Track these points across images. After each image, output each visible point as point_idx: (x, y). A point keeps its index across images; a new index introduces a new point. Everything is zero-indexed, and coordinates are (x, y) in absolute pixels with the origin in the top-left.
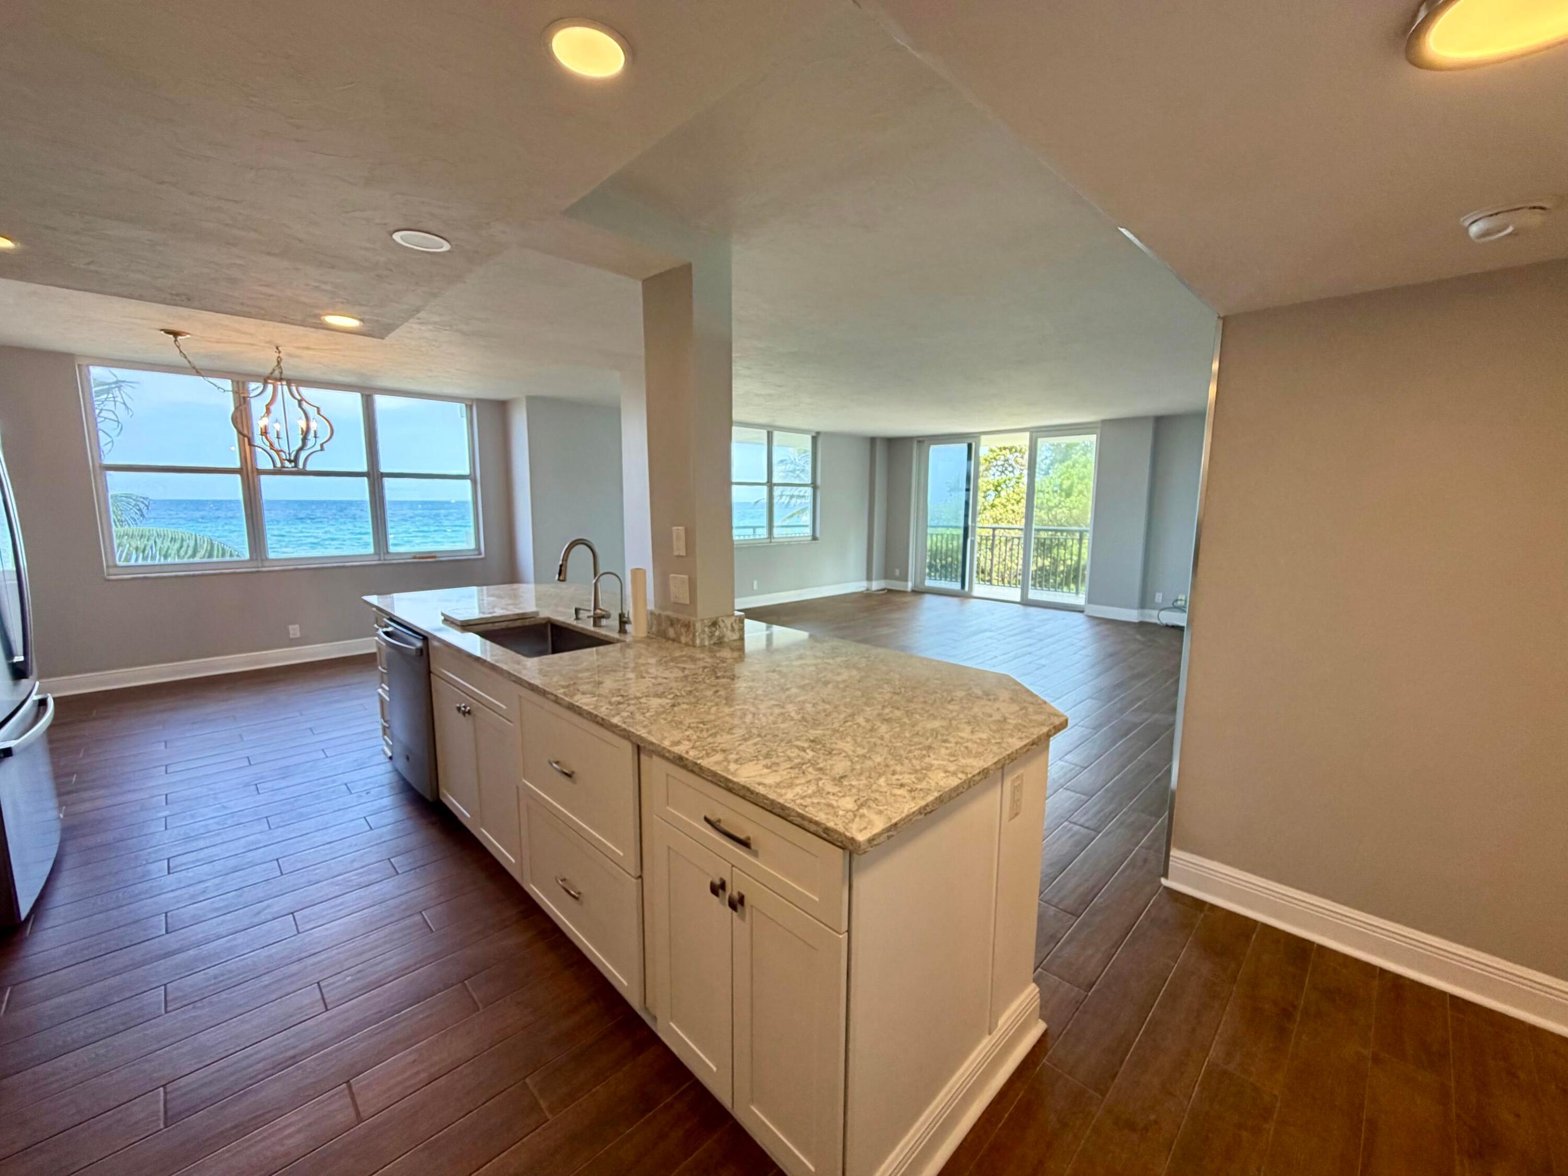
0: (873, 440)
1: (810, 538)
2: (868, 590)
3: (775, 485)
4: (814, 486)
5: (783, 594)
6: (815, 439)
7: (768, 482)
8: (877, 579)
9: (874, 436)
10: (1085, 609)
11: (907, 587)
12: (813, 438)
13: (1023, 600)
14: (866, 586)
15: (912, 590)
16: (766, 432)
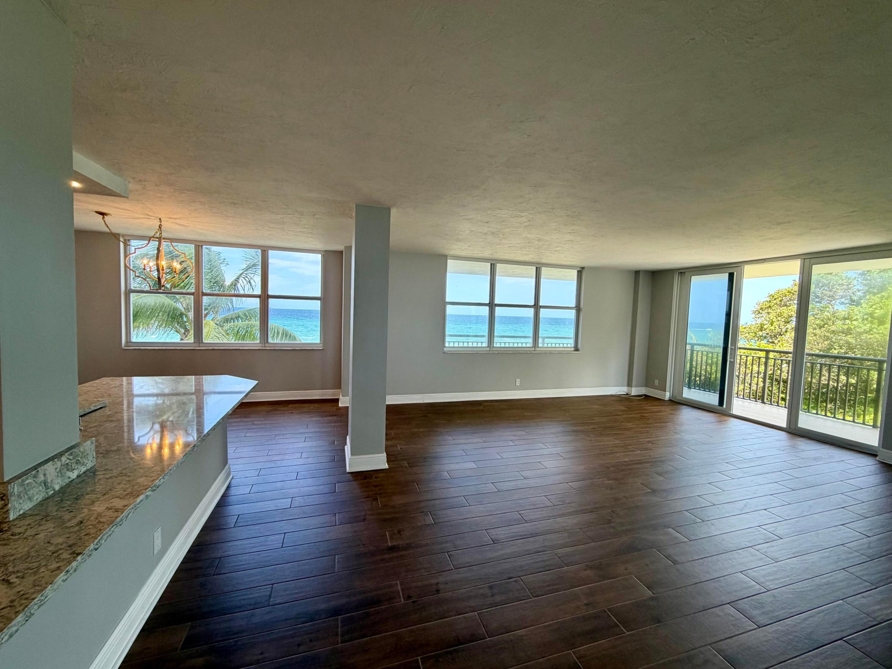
0: (637, 273)
1: (573, 349)
2: (627, 394)
3: (541, 307)
4: (578, 309)
5: (544, 391)
6: (580, 273)
7: (535, 305)
8: (637, 386)
9: (637, 269)
10: (877, 452)
11: (665, 396)
12: (578, 271)
13: (790, 428)
14: (626, 391)
15: (670, 400)
16: (535, 268)
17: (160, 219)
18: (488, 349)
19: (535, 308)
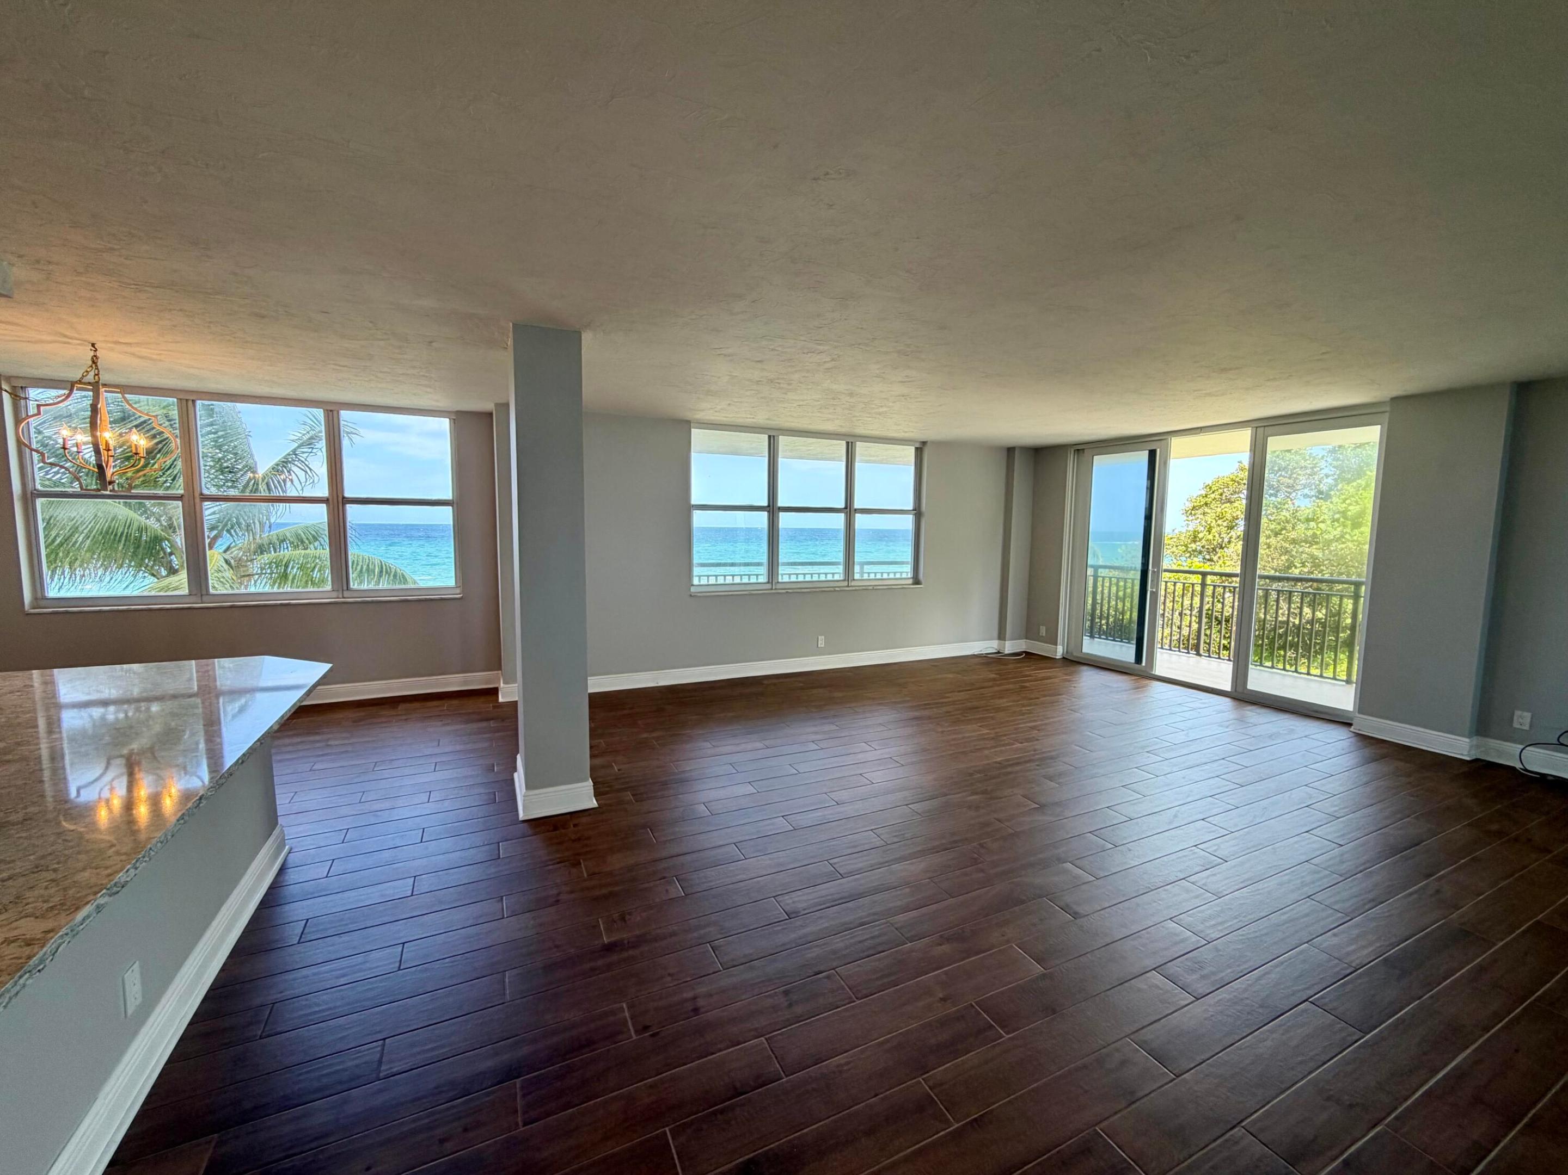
0: (1010, 451)
1: (911, 581)
2: (999, 652)
3: (857, 511)
4: (918, 512)
5: (864, 654)
6: (919, 451)
7: (846, 508)
8: (1013, 638)
9: (1011, 444)
10: (1352, 719)
11: (1056, 652)
12: (917, 449)
13: (1236, 691)
14: (996, 647)
15: (1064, 658)
16: (844, 443)
17: (93, 345)
18: (769, 586)
19: (846, 513)
